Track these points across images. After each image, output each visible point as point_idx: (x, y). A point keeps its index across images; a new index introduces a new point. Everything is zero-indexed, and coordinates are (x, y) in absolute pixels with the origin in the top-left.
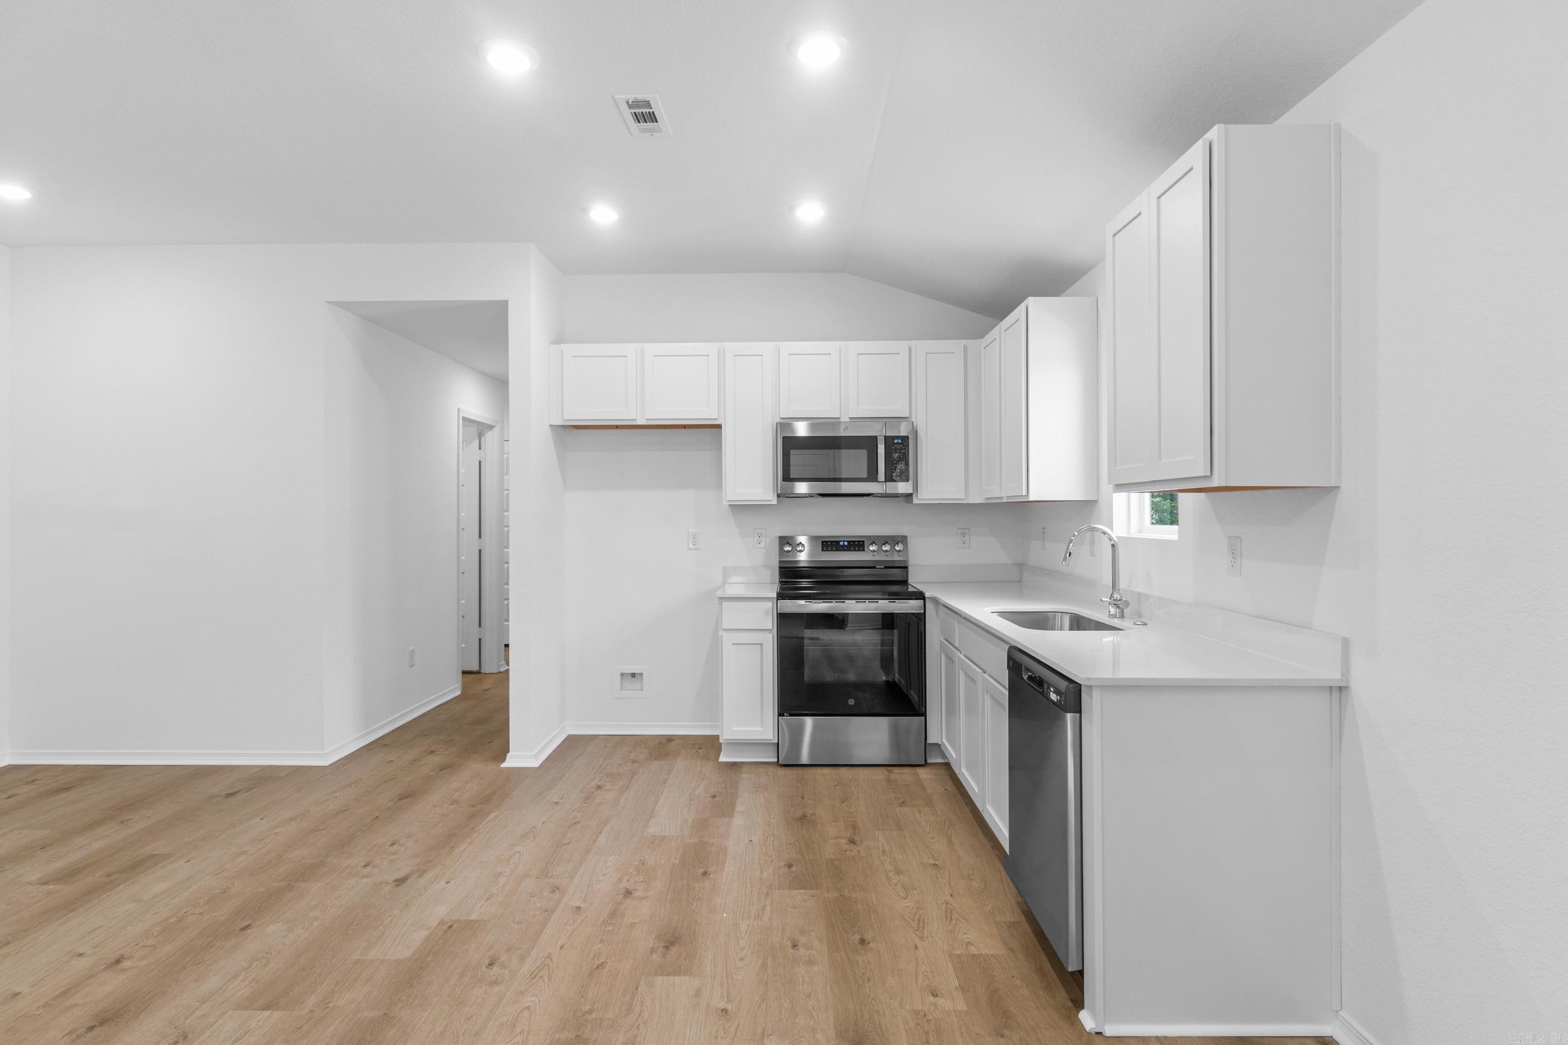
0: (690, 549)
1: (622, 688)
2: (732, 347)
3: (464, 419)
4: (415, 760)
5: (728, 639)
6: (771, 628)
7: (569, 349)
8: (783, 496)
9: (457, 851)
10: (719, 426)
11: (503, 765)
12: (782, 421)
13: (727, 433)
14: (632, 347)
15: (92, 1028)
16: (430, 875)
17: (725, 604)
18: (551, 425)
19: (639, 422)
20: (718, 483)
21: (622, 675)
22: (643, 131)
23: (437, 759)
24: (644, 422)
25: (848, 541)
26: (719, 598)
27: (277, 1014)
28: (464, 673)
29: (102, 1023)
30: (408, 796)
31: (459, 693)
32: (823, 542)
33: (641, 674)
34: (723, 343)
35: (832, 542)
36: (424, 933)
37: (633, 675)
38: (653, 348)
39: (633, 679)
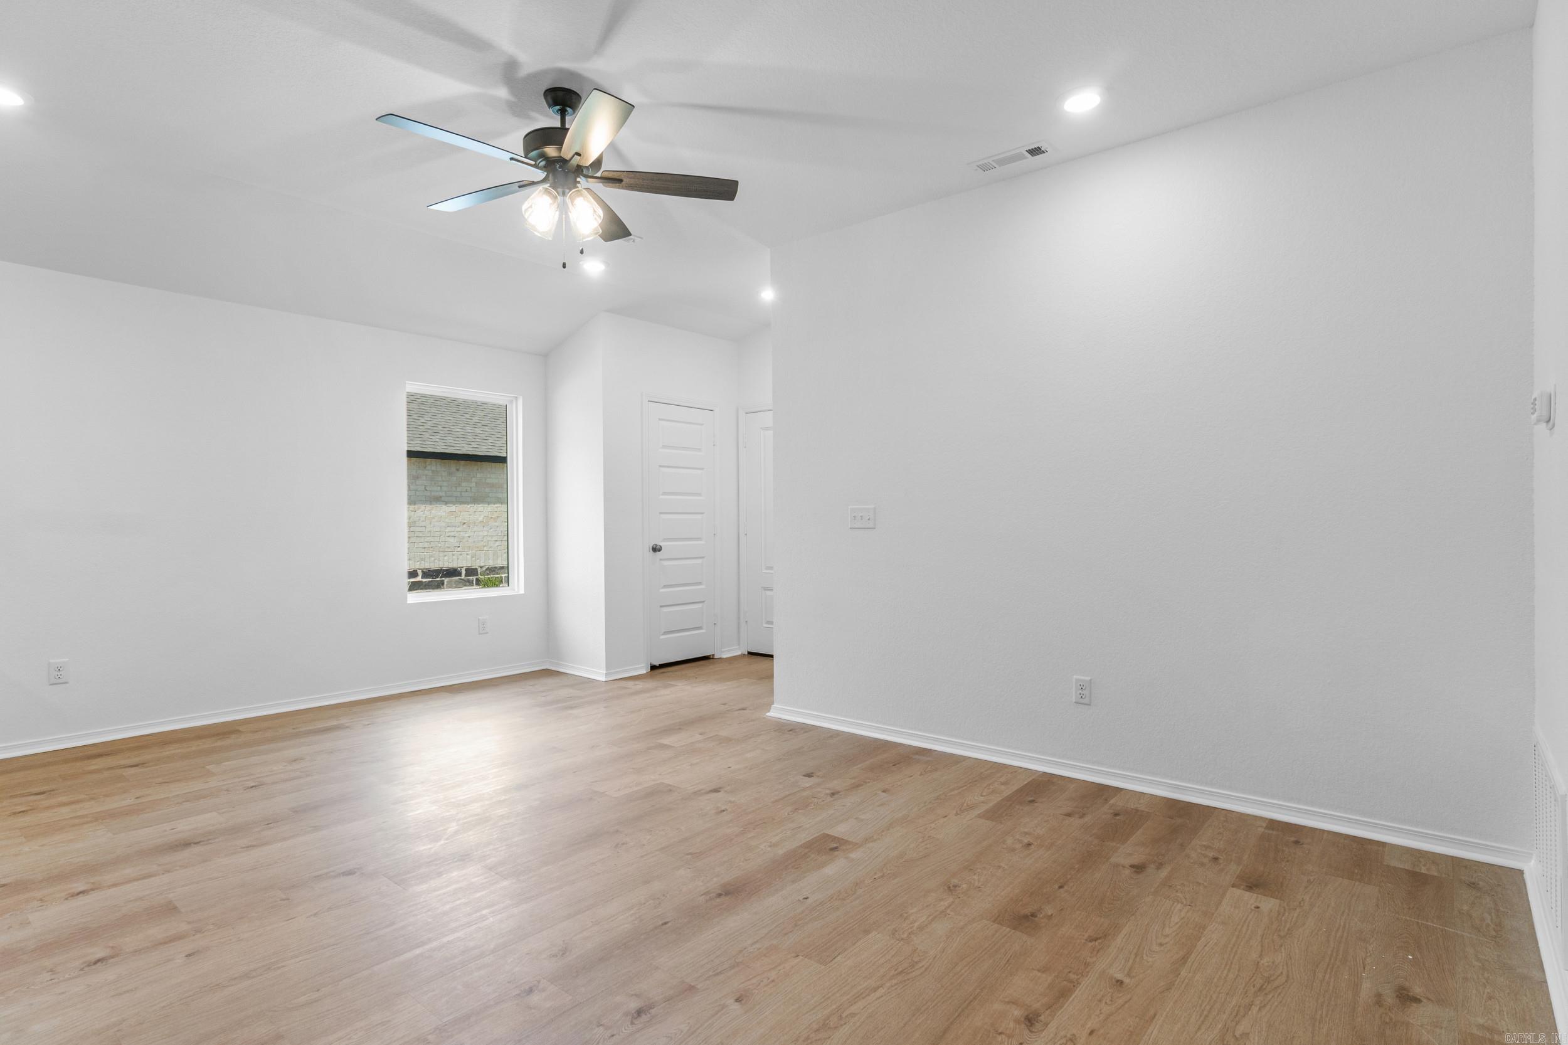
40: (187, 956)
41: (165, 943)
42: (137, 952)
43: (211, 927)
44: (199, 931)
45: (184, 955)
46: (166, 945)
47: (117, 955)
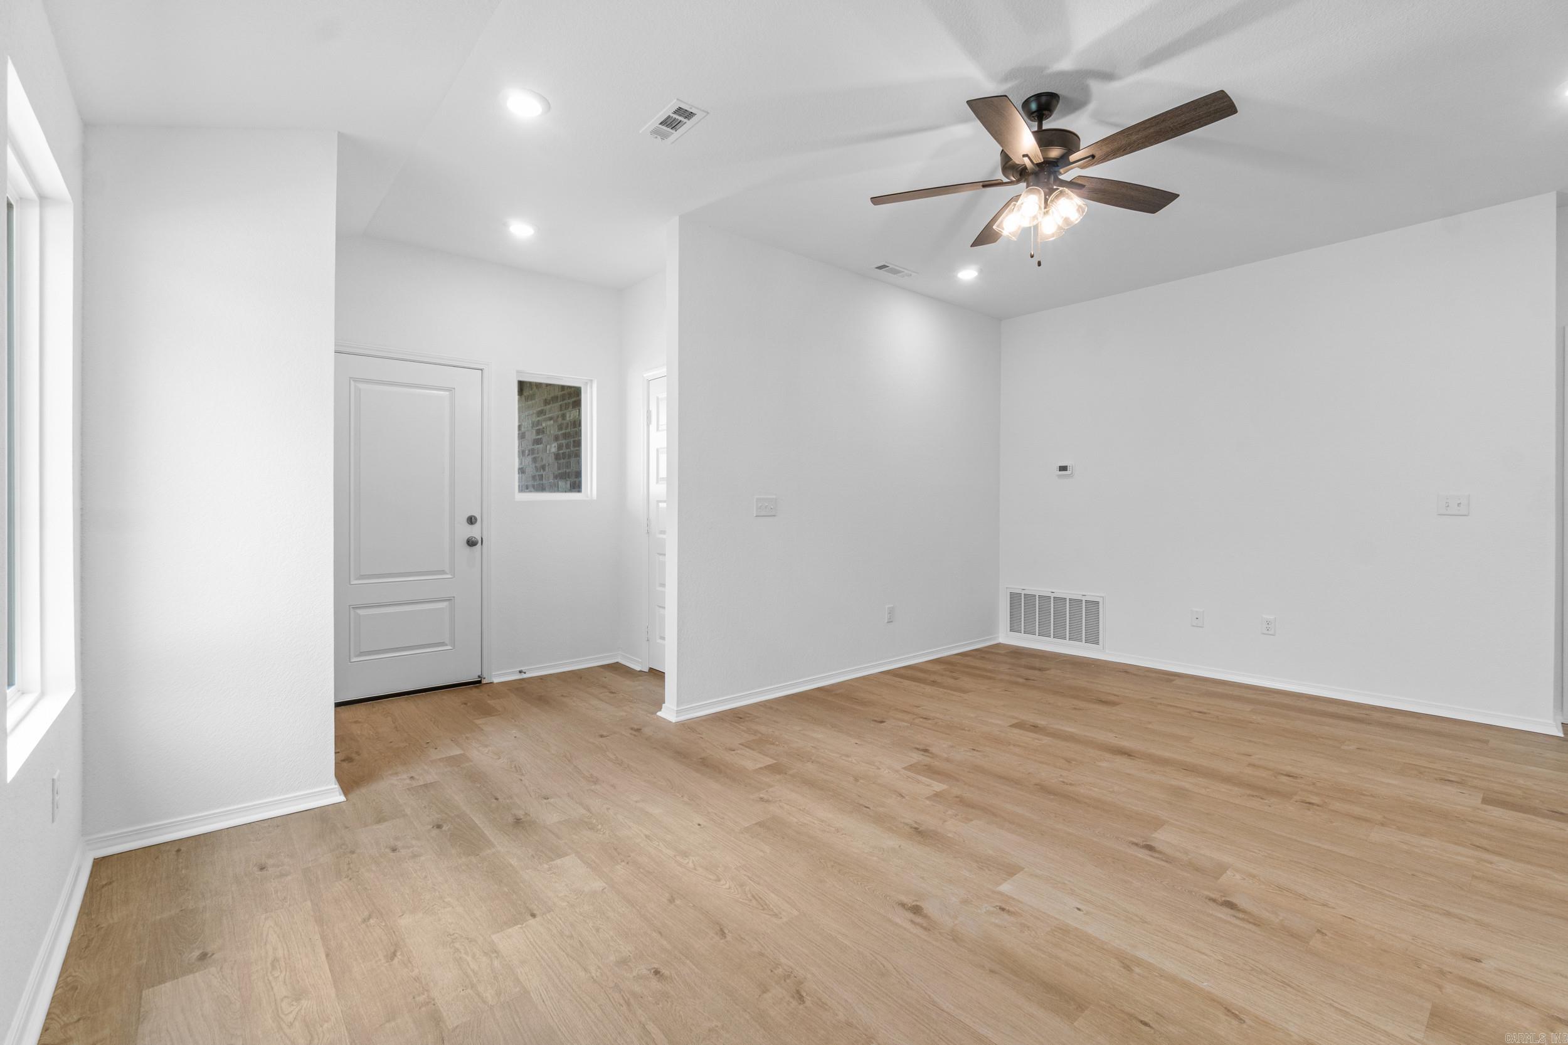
40: (1481, 962)
41: (1487, 988)
42: (1527, 1004)
43: (1424, 966)
44: (1442, 973)
45: (1483, 964)
46: (1487, 984)
47: (1552, 1017)
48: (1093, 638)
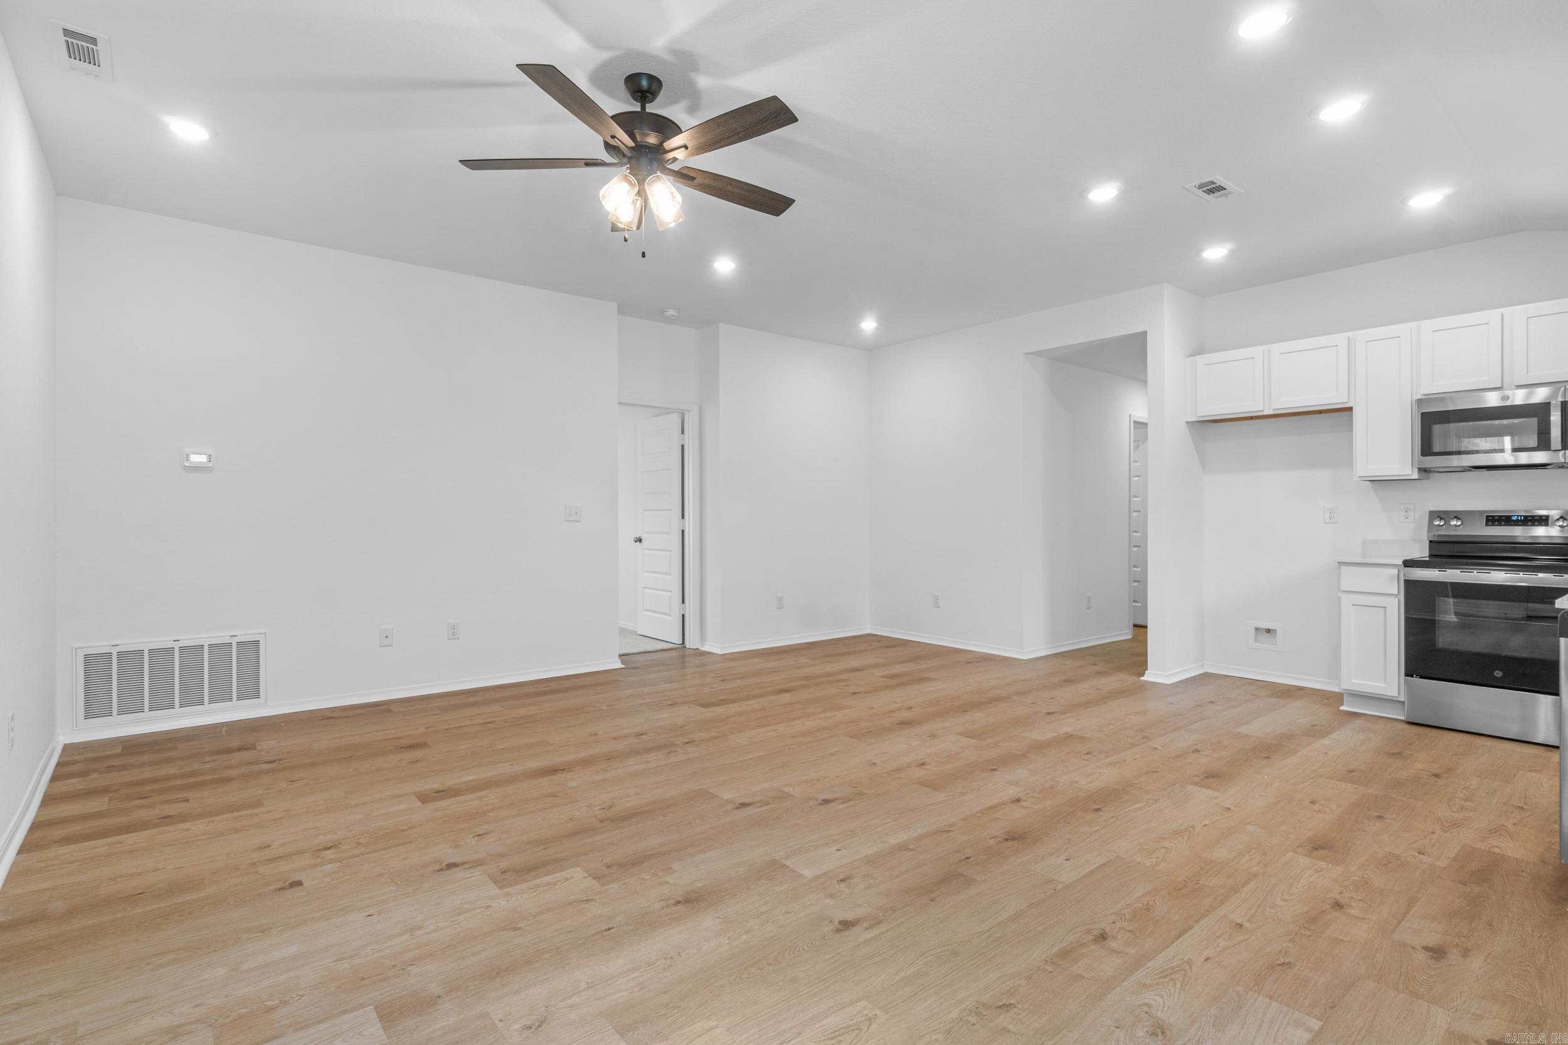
0: (1325, 523)
1: (1256, 640)
2: (1361, 335)
3: (1135, 422)
4: (1081, 666)
5: (1346, 600)
6: (1397, 593)
7: (1200, 359)
8: (1424, 471)
9: (1089, 709)
10: (1350, 409)
11: (1142, 678)
12: (1424, 397)
13: (1358, 416)
14: (1260, 348)
15: (899, 724)
16: (1068, 715)
17: (1343, 568)
18: (1187, 422)
19: (1267, 412)
20: (1348, 461)
21: (1257, 629)
22: (1217, 197)
23: (1096, 668)
24: (1271, 412)
25: (1524, 516)
26: (1339, 563)
27: (973, 741)
28: (1135, 626)
29: (903, 724)
30: (1069, 681)
31: (1130, 637)
32: (1487, 517)
33: (1275, 630)
34: (1355, 332)
35: (1500, 517)
36: (1055, 735)
37: (1268, 631)
38: (1277, 348)
39: (1268, 634)
48: (251, 690)
